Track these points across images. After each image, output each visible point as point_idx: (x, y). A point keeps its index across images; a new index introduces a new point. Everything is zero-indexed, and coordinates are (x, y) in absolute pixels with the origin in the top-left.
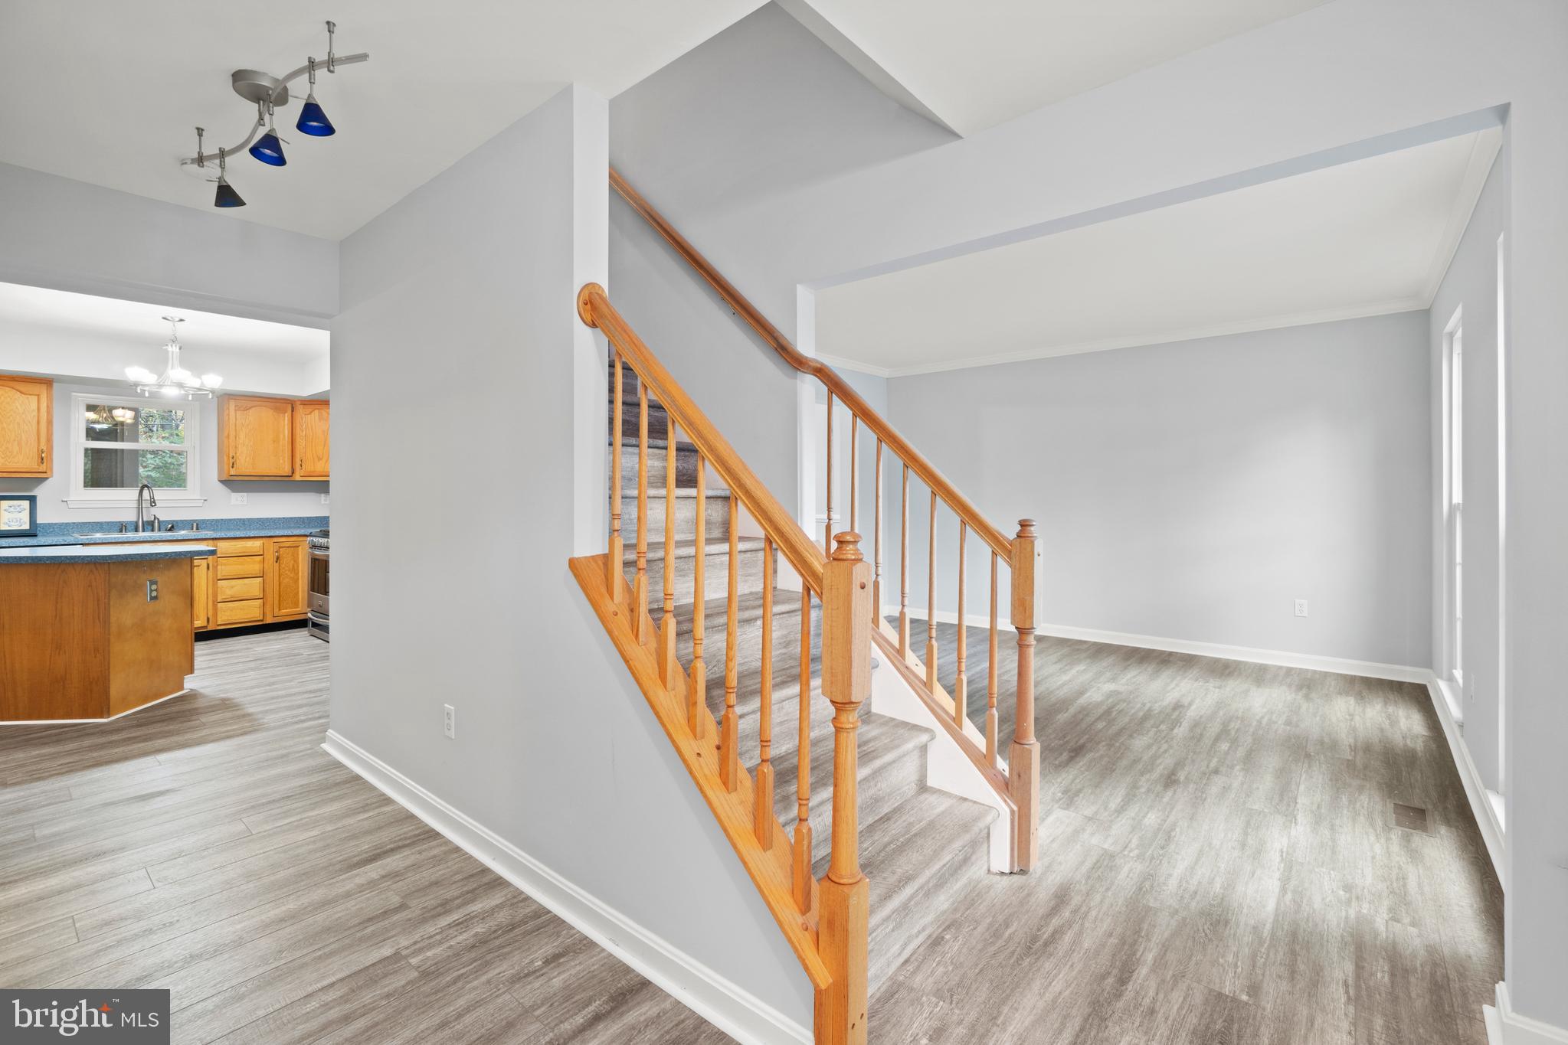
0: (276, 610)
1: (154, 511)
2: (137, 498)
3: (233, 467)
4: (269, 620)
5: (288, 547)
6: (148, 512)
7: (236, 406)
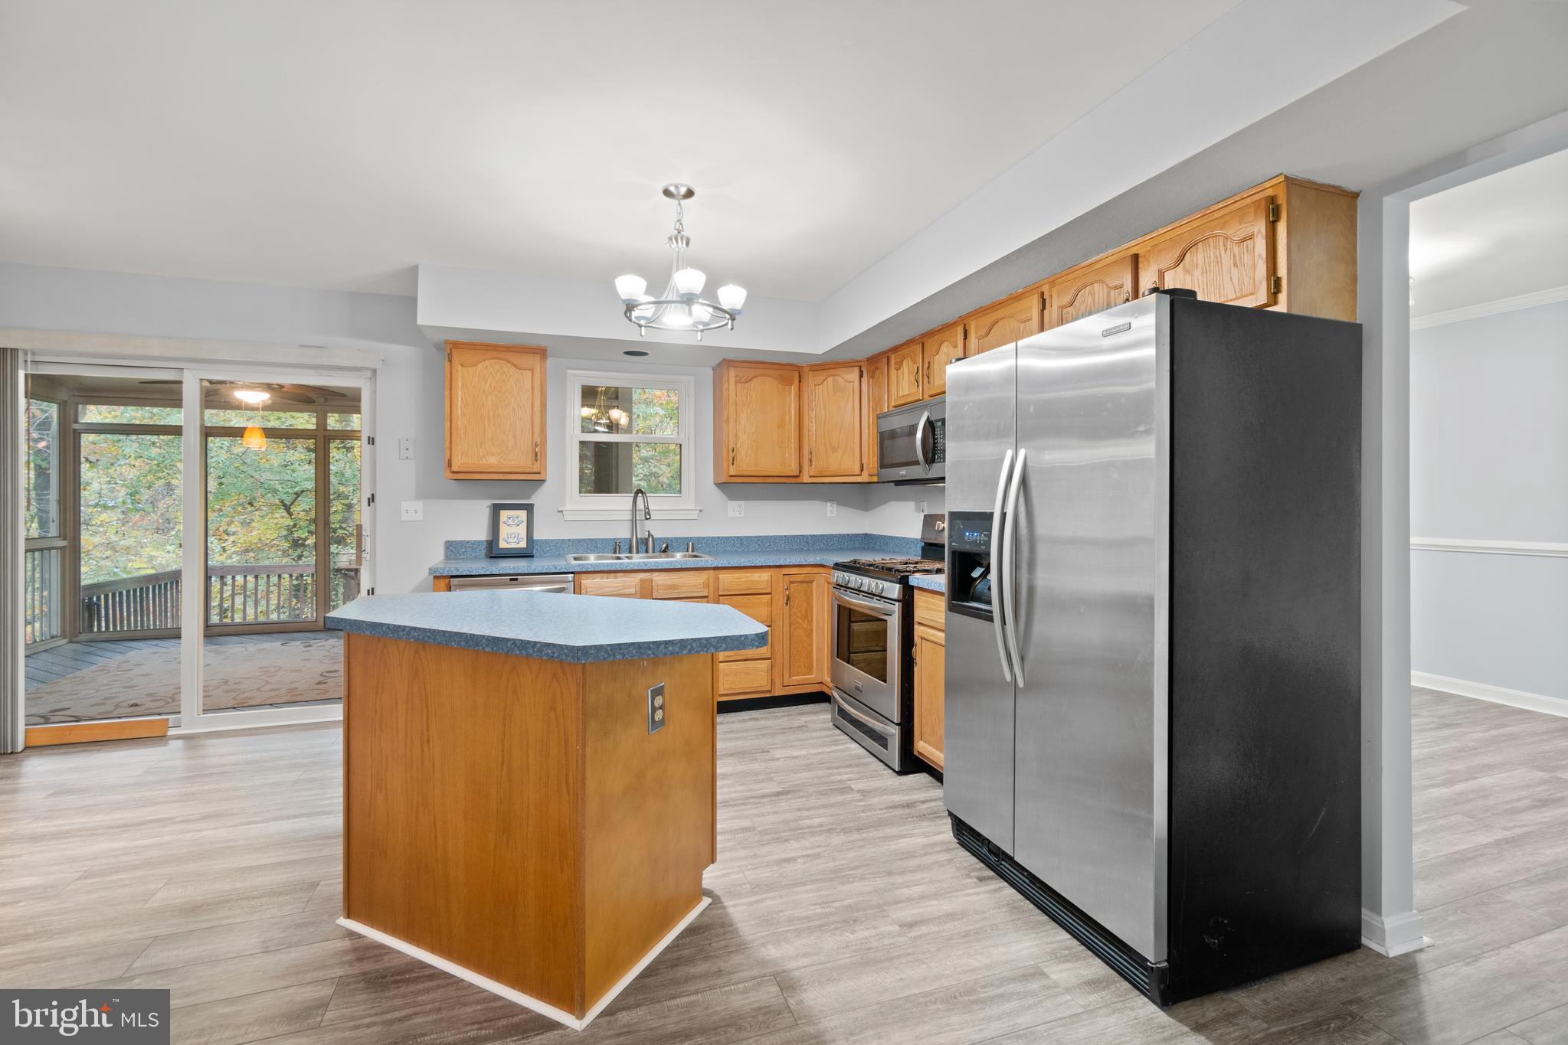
0: (786, 676)
1: (649, 526)
2: (631, 508)
3: (733, 464)
4: (779, 692)
5: (801, 582)
6: (643, 526)
7: (736, 377)
